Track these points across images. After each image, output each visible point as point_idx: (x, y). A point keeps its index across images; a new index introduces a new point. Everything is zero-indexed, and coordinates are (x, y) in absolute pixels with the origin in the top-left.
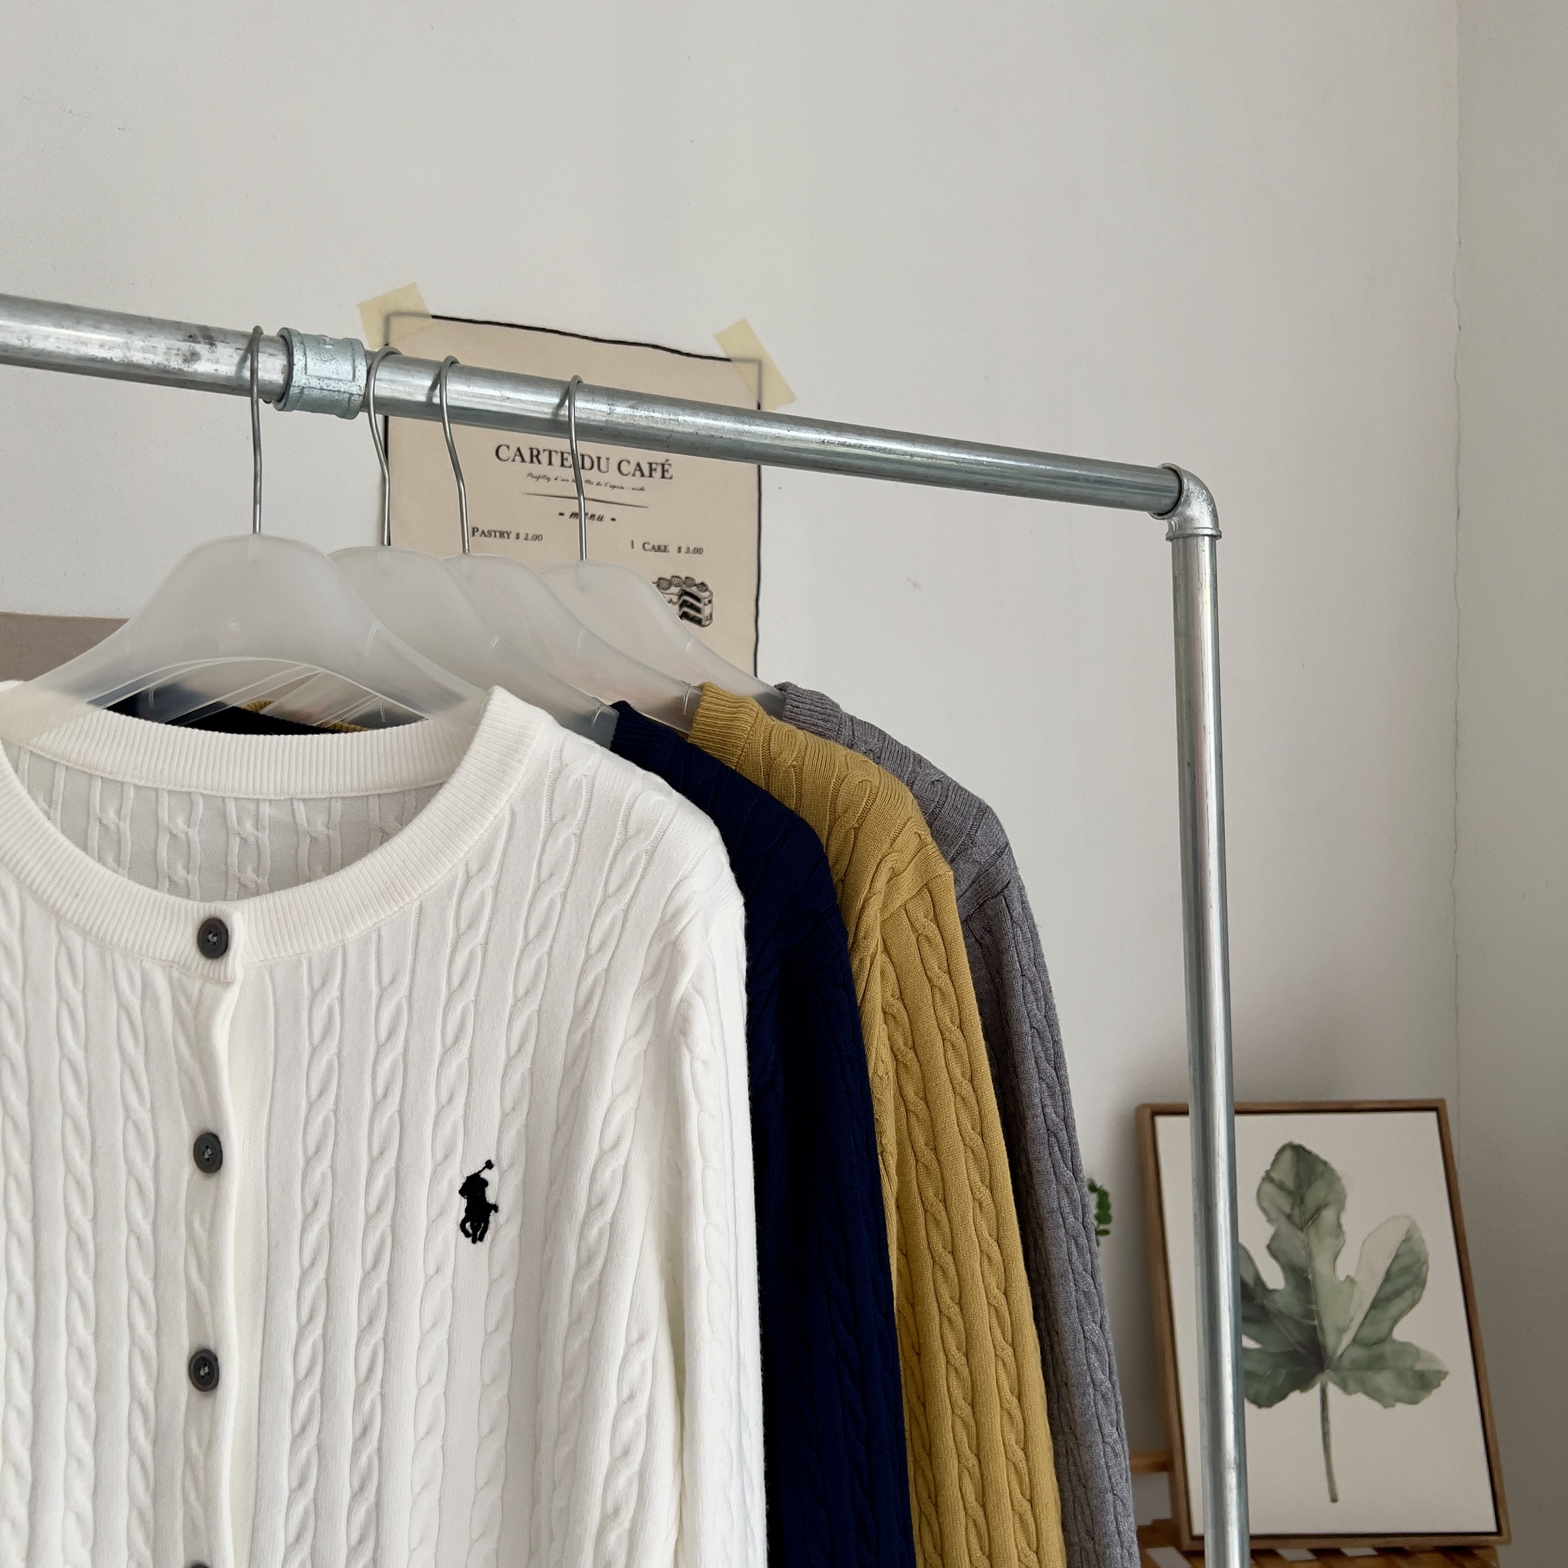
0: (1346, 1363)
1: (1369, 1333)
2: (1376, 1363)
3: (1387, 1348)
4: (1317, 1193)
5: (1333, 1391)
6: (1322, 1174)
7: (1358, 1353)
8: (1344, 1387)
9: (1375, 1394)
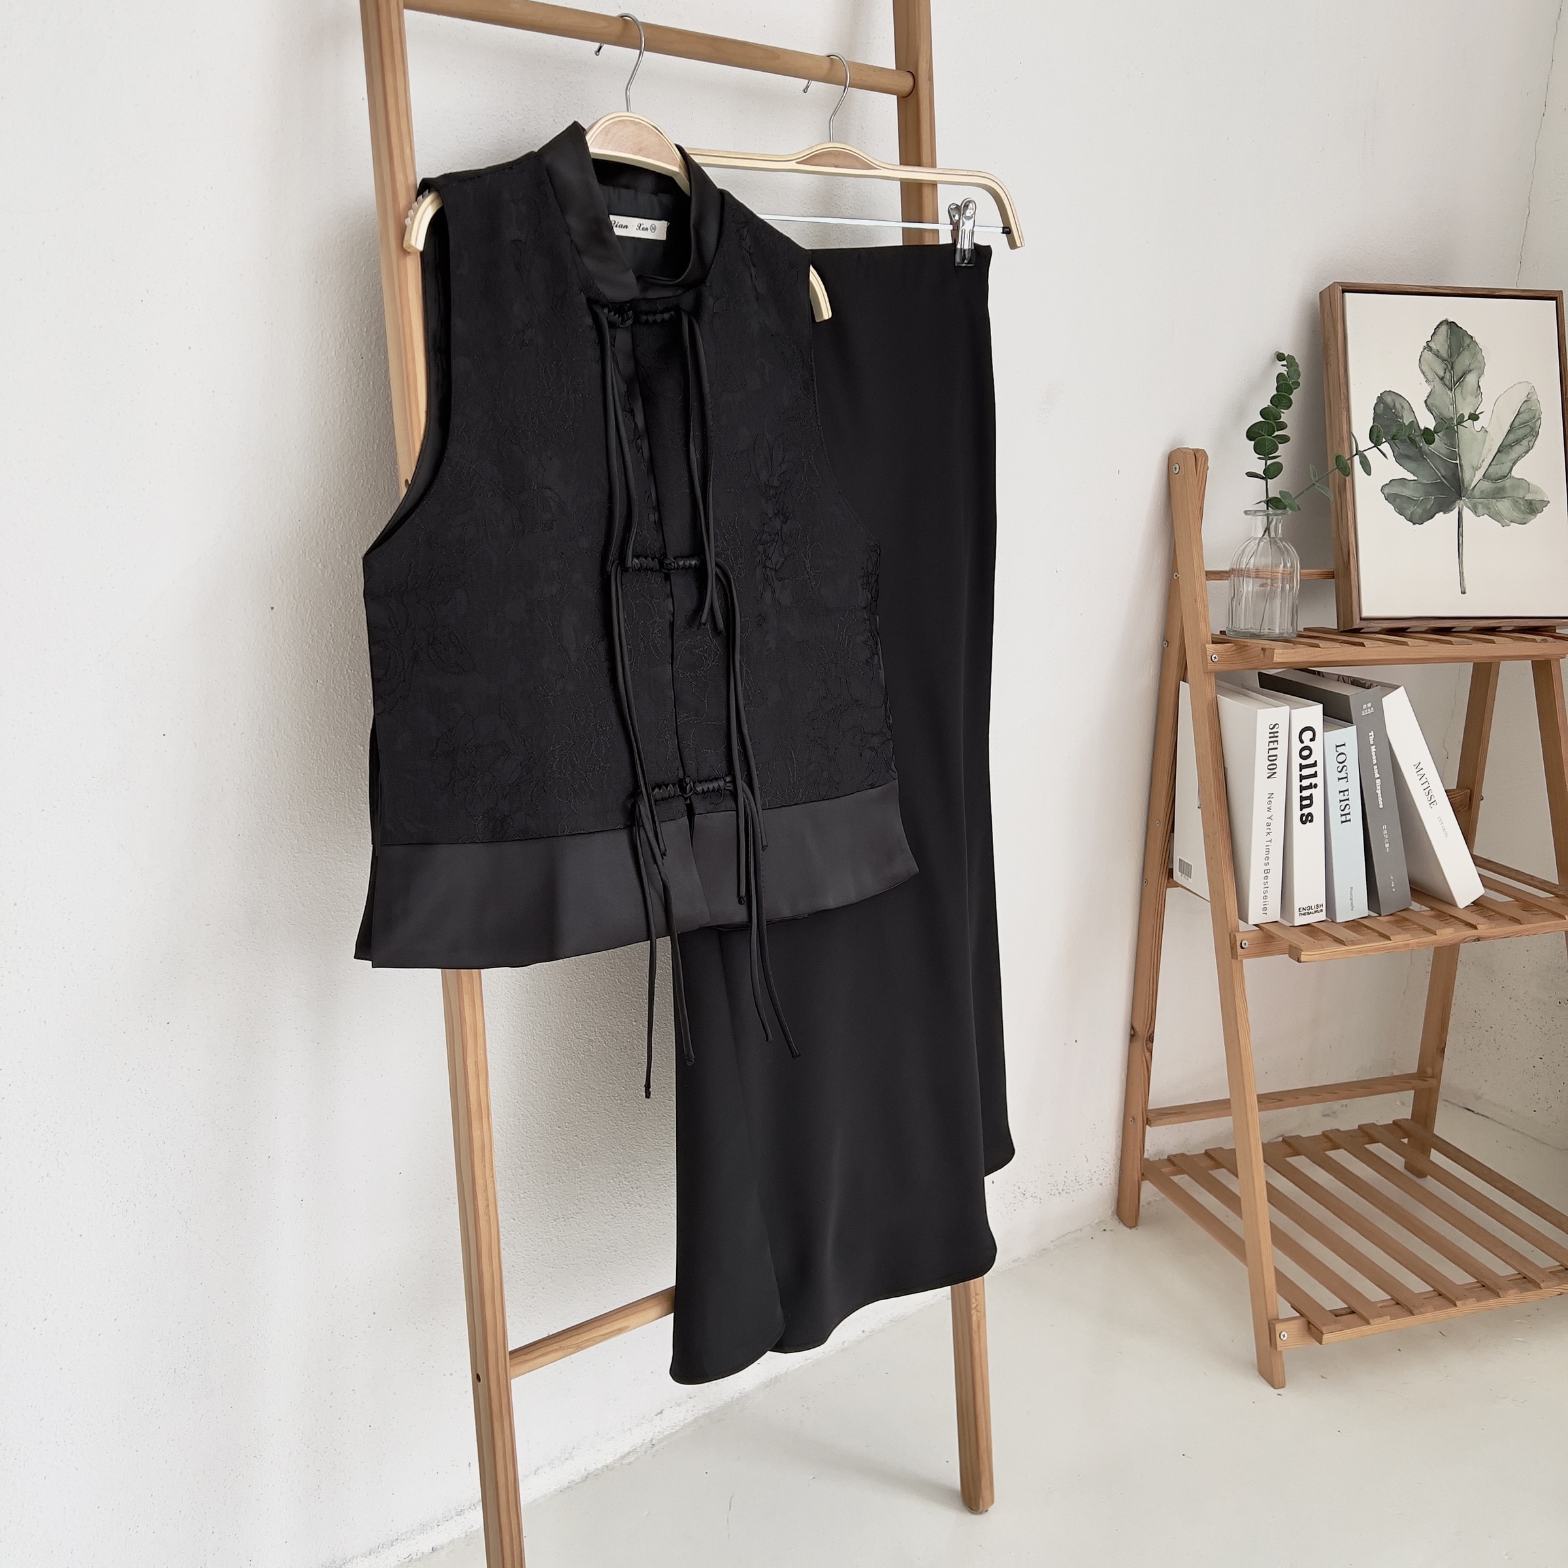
0: (1477, 493)
1: (1497, 470)
2: (1498, 494)
3: (1507, 483)
4: (1463, 362)
5: (1467, 513)
6: (1468, 346)
7: (1487, 485)
8: (1475, 510)
9: (1496, 516)
